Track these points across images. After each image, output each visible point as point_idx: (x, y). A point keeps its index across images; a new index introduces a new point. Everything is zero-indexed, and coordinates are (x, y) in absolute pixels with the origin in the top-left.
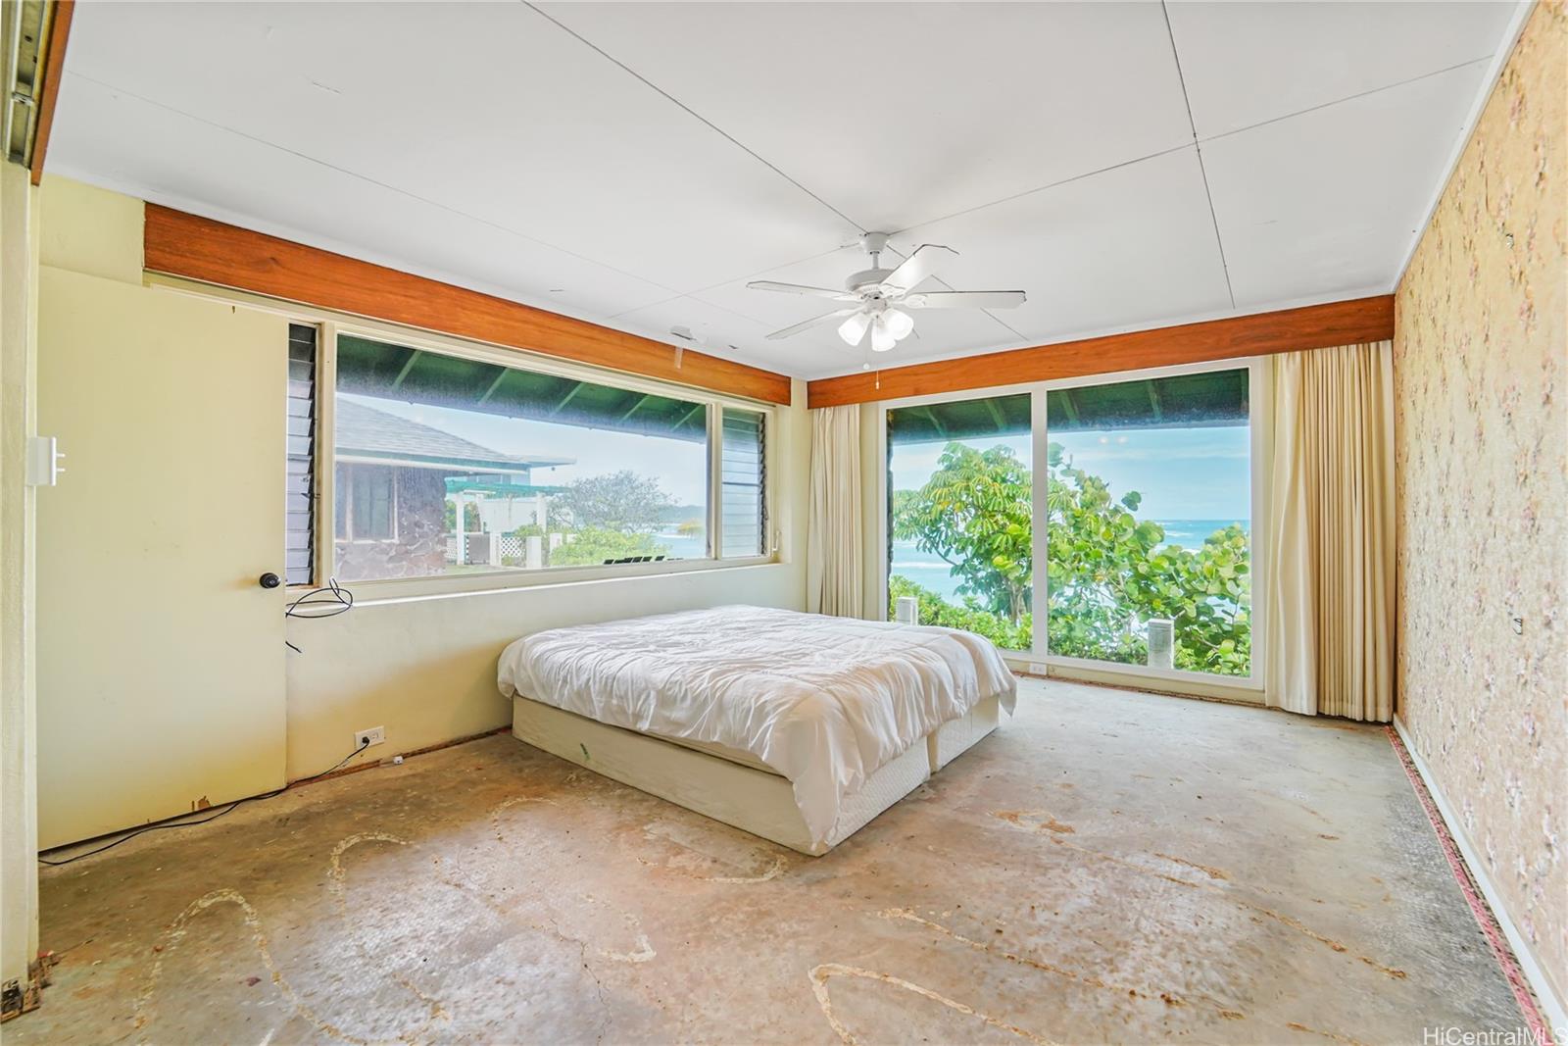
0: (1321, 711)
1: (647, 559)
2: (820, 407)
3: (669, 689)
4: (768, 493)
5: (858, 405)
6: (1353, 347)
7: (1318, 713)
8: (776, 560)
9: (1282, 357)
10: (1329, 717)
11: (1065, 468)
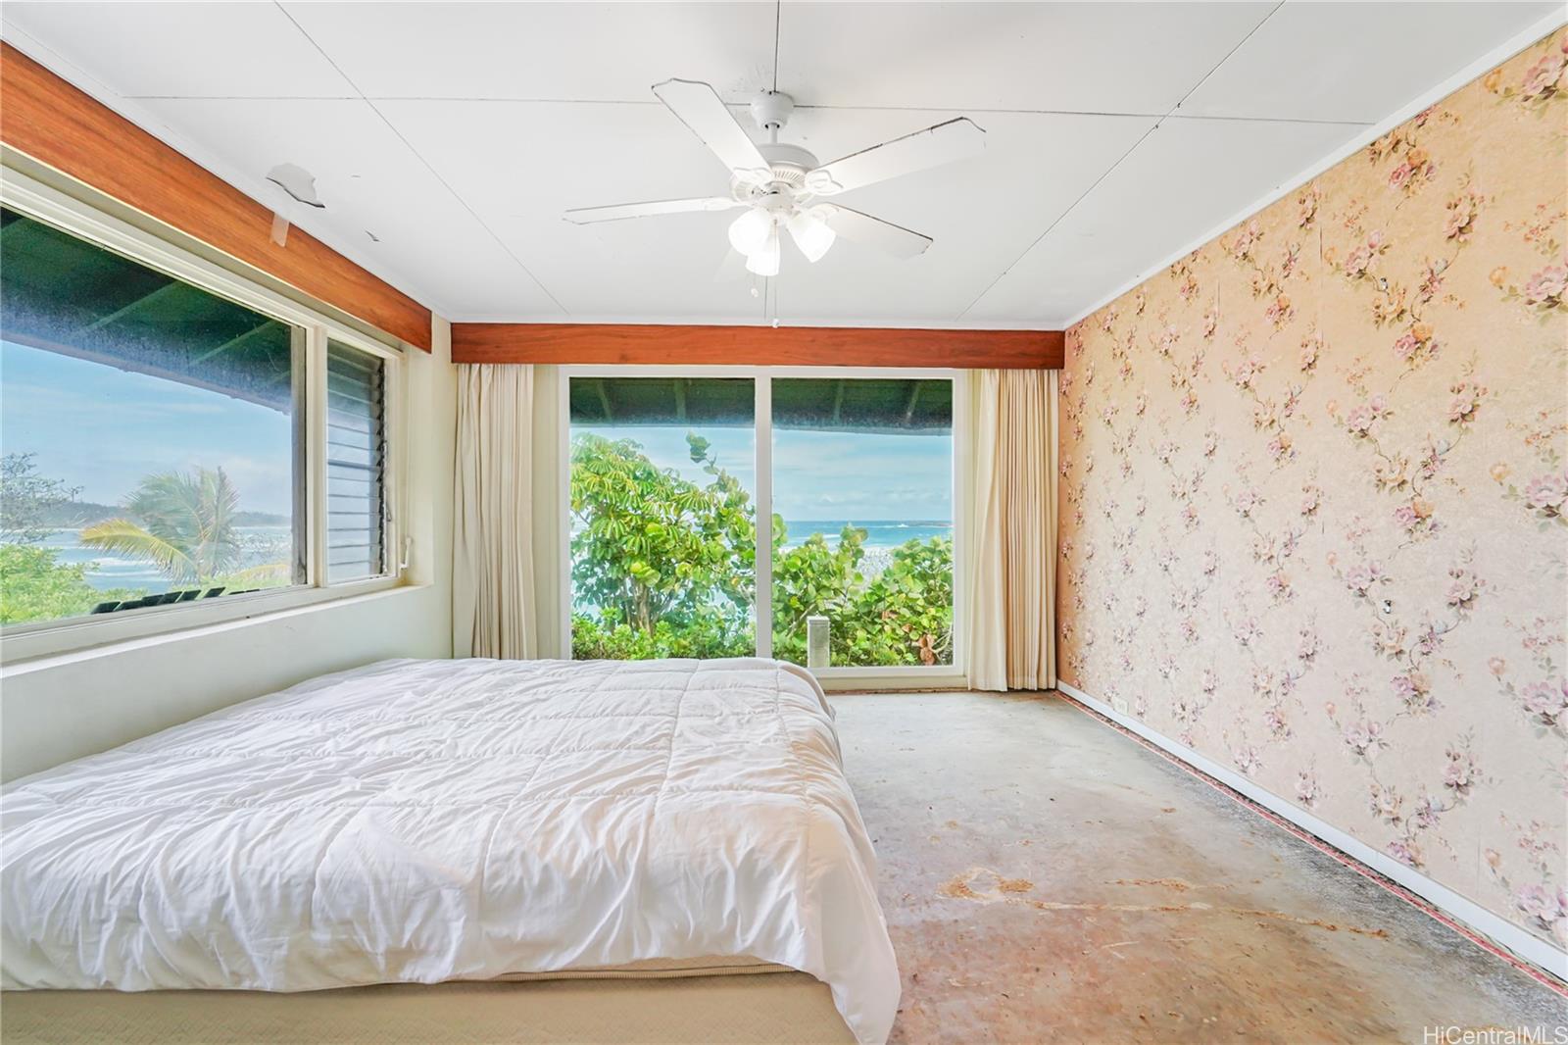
0: (1011, 686)
1: (190, 596)
2: (471, 362)
3: (496, 876)
4: (390, 481)
5: (531, 367)
6: (1034, 371)
7: (1008, 688)
8: (405, 581)
9: (985, 372)
10: (1018, 691)
11: (709, 465)
